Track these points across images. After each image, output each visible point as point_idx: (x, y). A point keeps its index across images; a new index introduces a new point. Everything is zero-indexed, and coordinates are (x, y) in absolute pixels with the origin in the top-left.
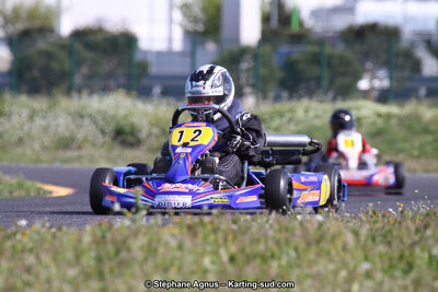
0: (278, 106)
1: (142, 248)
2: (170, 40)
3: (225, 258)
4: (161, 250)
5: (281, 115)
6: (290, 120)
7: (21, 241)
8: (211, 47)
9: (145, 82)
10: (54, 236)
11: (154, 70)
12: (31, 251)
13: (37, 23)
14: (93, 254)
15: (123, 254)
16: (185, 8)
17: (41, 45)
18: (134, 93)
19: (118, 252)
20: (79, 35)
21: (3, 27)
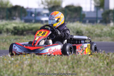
1: (84, 61)
3: (106, 63)
4: (89, 61)
7: (53, 59)
8: (102, 10)
9: (84, 19)
10: (61, 58)
11: (87, 16)
12: (55, 61)
13: (56, 4)
14: (71, 62)
15: (79, 62)
18: (81, 22)
19: (78, 62)
20: (67, 7)
21: (48, 5)
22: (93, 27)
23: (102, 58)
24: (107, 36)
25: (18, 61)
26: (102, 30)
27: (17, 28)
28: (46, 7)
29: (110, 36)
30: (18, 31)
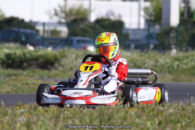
0: (186, 54)
2: (139, 24)
3: (157, 122)
4: (128, 118)
5: (188, 58)
6: (192, 60)
7: (67, 114)
8: (157, 27)
9: (127, 42)
10: (81, 112)
11: (131, 37)
13: (80, 17)
14: (98, 120)
15: (112, 120)
16: (146, 9)
17: (82, 26)
18: (122, 47)
19: (109, 119)
20: (98, 21)
21: (65, 18)
22: (141, 56)
23: (151, 113)
24: (165, 72)
25: (7, 117)
26: (157, 61)
27: (13, 56)
28: (63, 21)
29: (169, 72)
30: (13, 61)
